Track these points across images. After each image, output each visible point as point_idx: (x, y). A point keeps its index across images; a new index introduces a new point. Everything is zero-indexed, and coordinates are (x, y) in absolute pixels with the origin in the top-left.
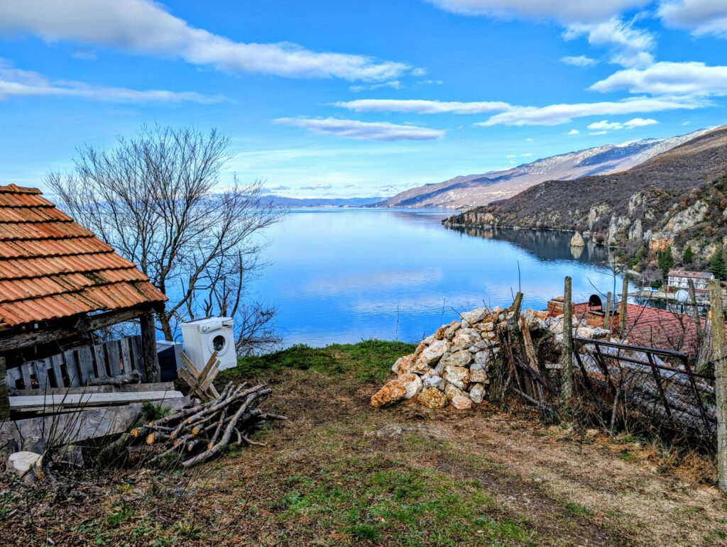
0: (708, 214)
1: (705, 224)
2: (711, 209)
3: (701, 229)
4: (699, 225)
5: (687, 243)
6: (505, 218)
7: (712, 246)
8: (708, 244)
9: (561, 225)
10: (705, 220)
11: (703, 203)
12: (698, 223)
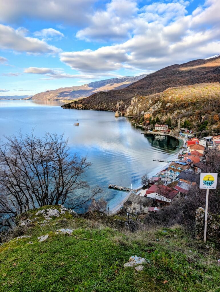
0: (162, 106)
1: (161, 109)
2: (162, 104)
3: (160, 111)
4: (160, 109)
5: (157, 115)
6: (87, 106)
7: (164, 116)
8: (163, 115)
9: (107, 109)
10: (161, 107)
11: (160, 102)
12: (159, 108)
